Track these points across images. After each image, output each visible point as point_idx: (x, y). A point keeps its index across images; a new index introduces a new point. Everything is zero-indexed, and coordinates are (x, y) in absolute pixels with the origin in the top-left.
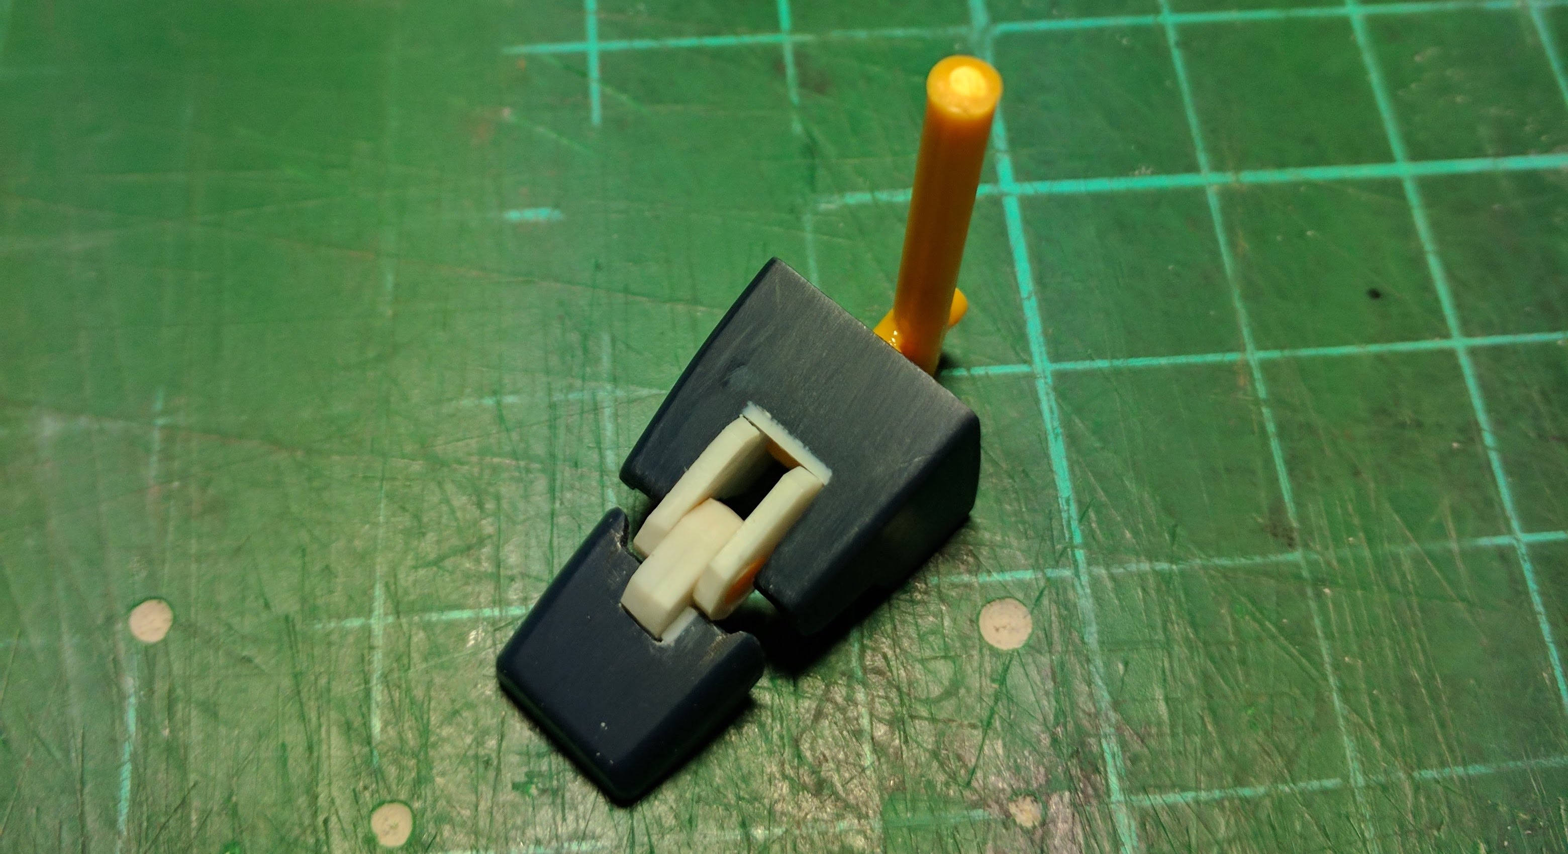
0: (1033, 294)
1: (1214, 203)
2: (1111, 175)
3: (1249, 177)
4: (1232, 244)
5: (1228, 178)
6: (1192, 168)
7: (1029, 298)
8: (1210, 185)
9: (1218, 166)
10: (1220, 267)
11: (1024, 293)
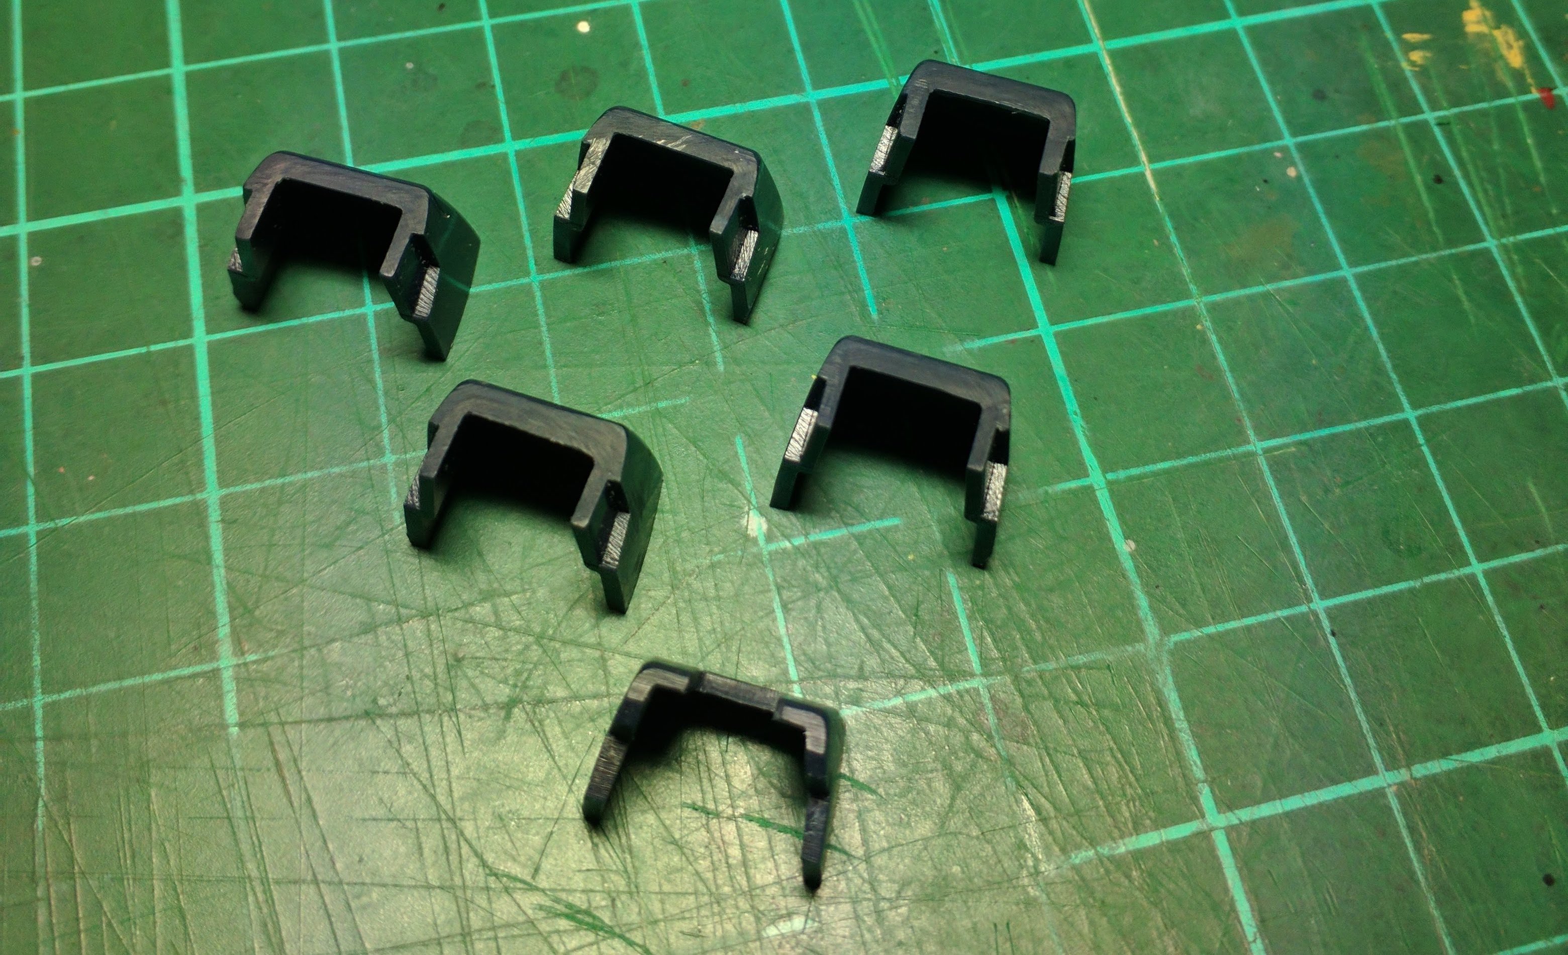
0: (1258, 935)
1: (1394, 804)
2: (1302, 791)
3: (1421, 770)
4: (1418, 849)
5: (1403, 775)
6: (1370, 770)
7: (1254, 941)
8: (1390, 786)
9: (1392, 764)
10: (1412, 874)
11: (1250, 938)
